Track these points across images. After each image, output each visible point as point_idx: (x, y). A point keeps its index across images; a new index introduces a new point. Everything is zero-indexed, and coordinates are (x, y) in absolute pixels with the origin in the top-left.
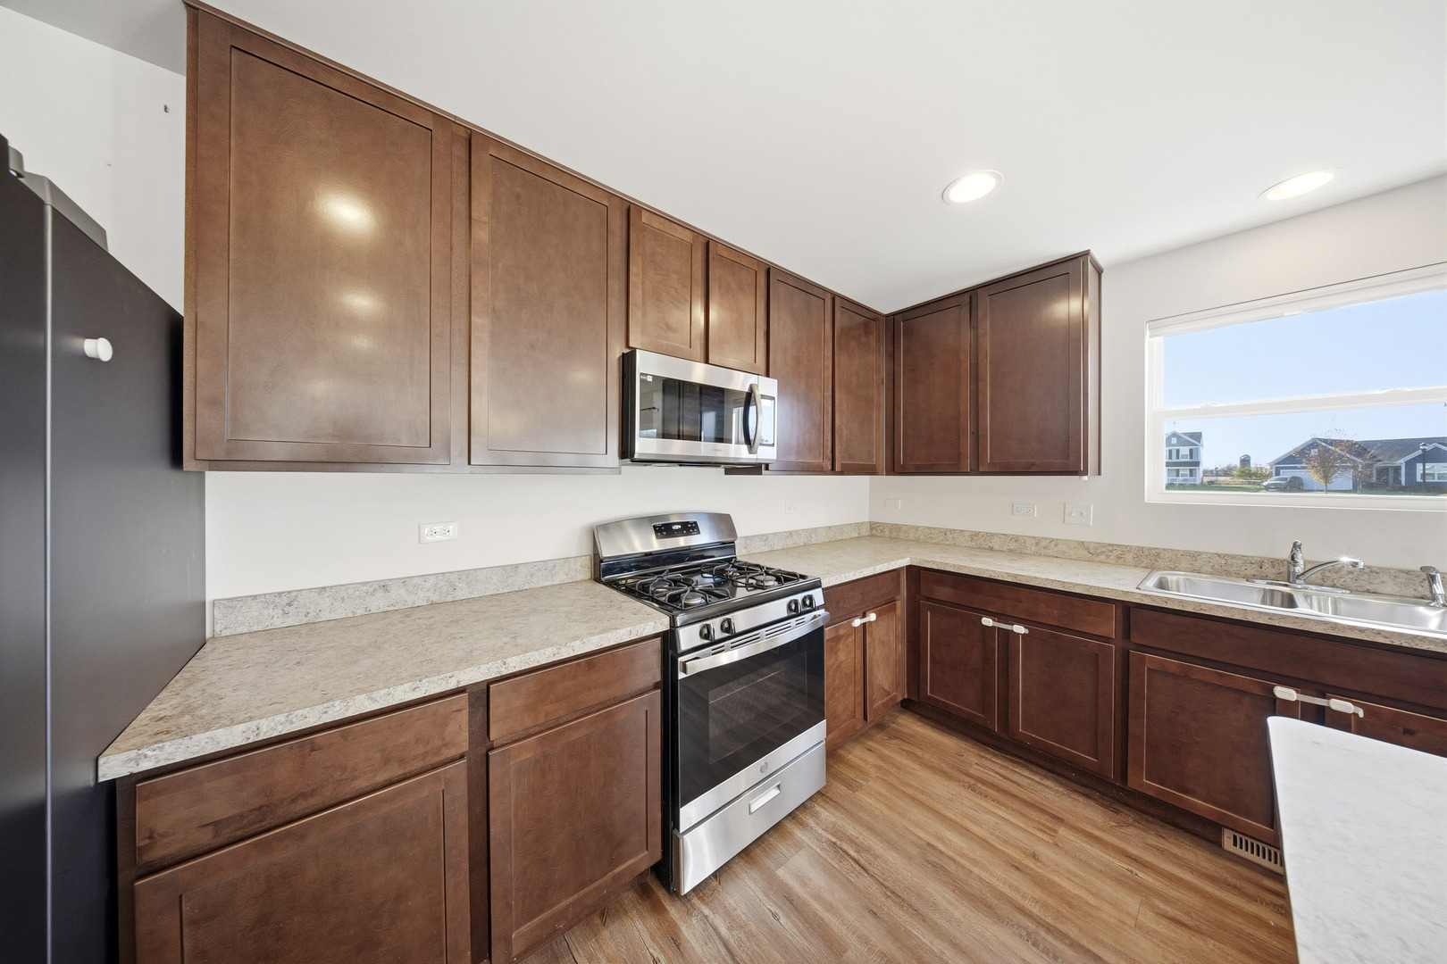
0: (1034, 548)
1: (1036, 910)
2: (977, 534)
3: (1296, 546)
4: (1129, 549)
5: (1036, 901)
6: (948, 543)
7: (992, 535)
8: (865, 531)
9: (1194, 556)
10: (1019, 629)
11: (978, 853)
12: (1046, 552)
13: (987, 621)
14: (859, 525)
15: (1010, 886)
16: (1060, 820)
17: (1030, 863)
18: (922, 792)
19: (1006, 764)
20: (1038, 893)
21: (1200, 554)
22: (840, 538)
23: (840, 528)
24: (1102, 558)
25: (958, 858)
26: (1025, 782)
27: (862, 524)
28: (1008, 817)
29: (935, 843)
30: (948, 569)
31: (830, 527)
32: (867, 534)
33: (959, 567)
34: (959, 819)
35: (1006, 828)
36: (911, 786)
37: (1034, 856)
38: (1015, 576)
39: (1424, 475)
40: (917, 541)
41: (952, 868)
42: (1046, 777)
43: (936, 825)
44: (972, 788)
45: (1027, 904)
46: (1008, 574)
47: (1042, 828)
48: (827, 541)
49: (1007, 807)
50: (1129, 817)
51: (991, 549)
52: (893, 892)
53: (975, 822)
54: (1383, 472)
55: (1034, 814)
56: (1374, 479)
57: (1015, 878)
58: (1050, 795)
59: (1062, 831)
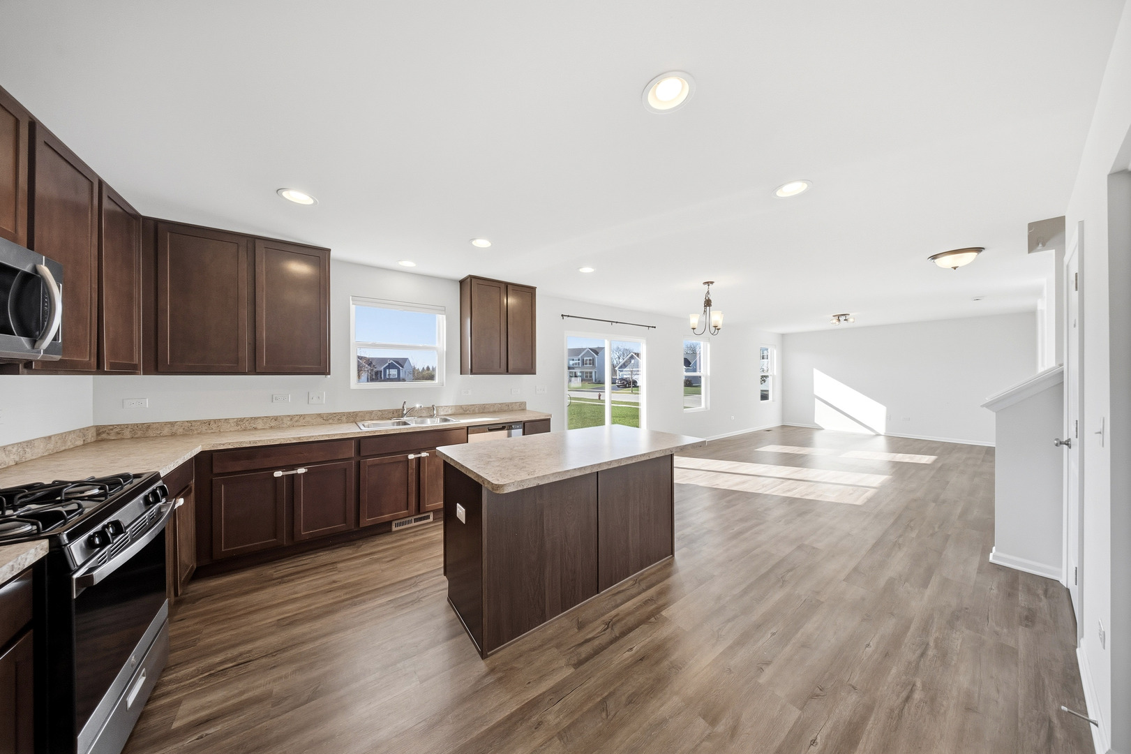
0: (289, 423)
1: (348, 596)
2: (242, 420)
3: (405, 403)
4: (343, 414)
5: (346, 594)
6: (212, 431)
7: (256, 418)
8: (91, 437)
9: (371, 412)
10: (301, 471)
11: (309, 601)
12: (297, 424)
13: (278, 474)
14: (83, 432)
15: (333, 599)
16: (336, 563)
17: (335, 585)
18: (251, 606)
19: (293, 561)
20: (345, 591)
21: (373, 411)
22: (64, 448)
23: (63, 436)
24: (331, 421)
25: (298, 612)
26: (308, 561)
27: (87, 429)
28: (311, 579)
29: (282, 616)
30: (244, 445)
31: (50, 437)
32: (93, 440)
33: (255, 442)
34: (287, 599)
35: (315, 583)
36: (240, 610)
37: (334, 582)
38: (299, 438)
39: (389, 375)
40: (173, 435)
41: (301, 616)
42: (317, 553)
43: (275, 611)
44: (280, 583)
45: (343, 598)
46: (294, 438)
47: (331, 570)
48: (46, 454)
49: (308, 576)
50: (360, 543)
51: (255, 429)
52: (275, 652)
53: (296, 593)
54: (377, 373)
55: (323, 569)
56: (374, 377)
57: (331, 595)
58: (324, 557)
59: (340, 565)
